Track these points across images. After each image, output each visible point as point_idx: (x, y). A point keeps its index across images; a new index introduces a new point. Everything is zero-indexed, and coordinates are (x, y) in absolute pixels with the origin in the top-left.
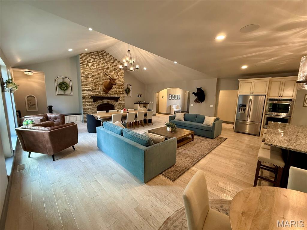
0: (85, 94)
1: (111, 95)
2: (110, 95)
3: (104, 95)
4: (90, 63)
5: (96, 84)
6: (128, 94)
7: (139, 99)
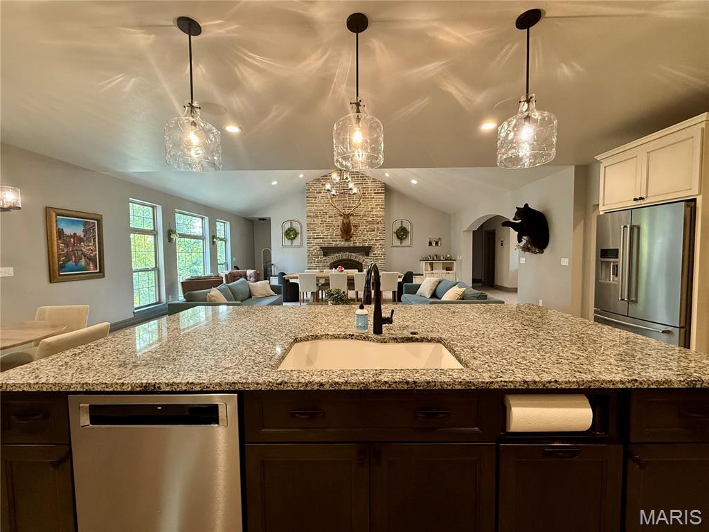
0: (311, 243)
1: (356, 243)
2: (354, 243)
3: (342, 243)
4: (321, 193)
5: (328, 227)
6: (404, 241)
7: (434, 250)
